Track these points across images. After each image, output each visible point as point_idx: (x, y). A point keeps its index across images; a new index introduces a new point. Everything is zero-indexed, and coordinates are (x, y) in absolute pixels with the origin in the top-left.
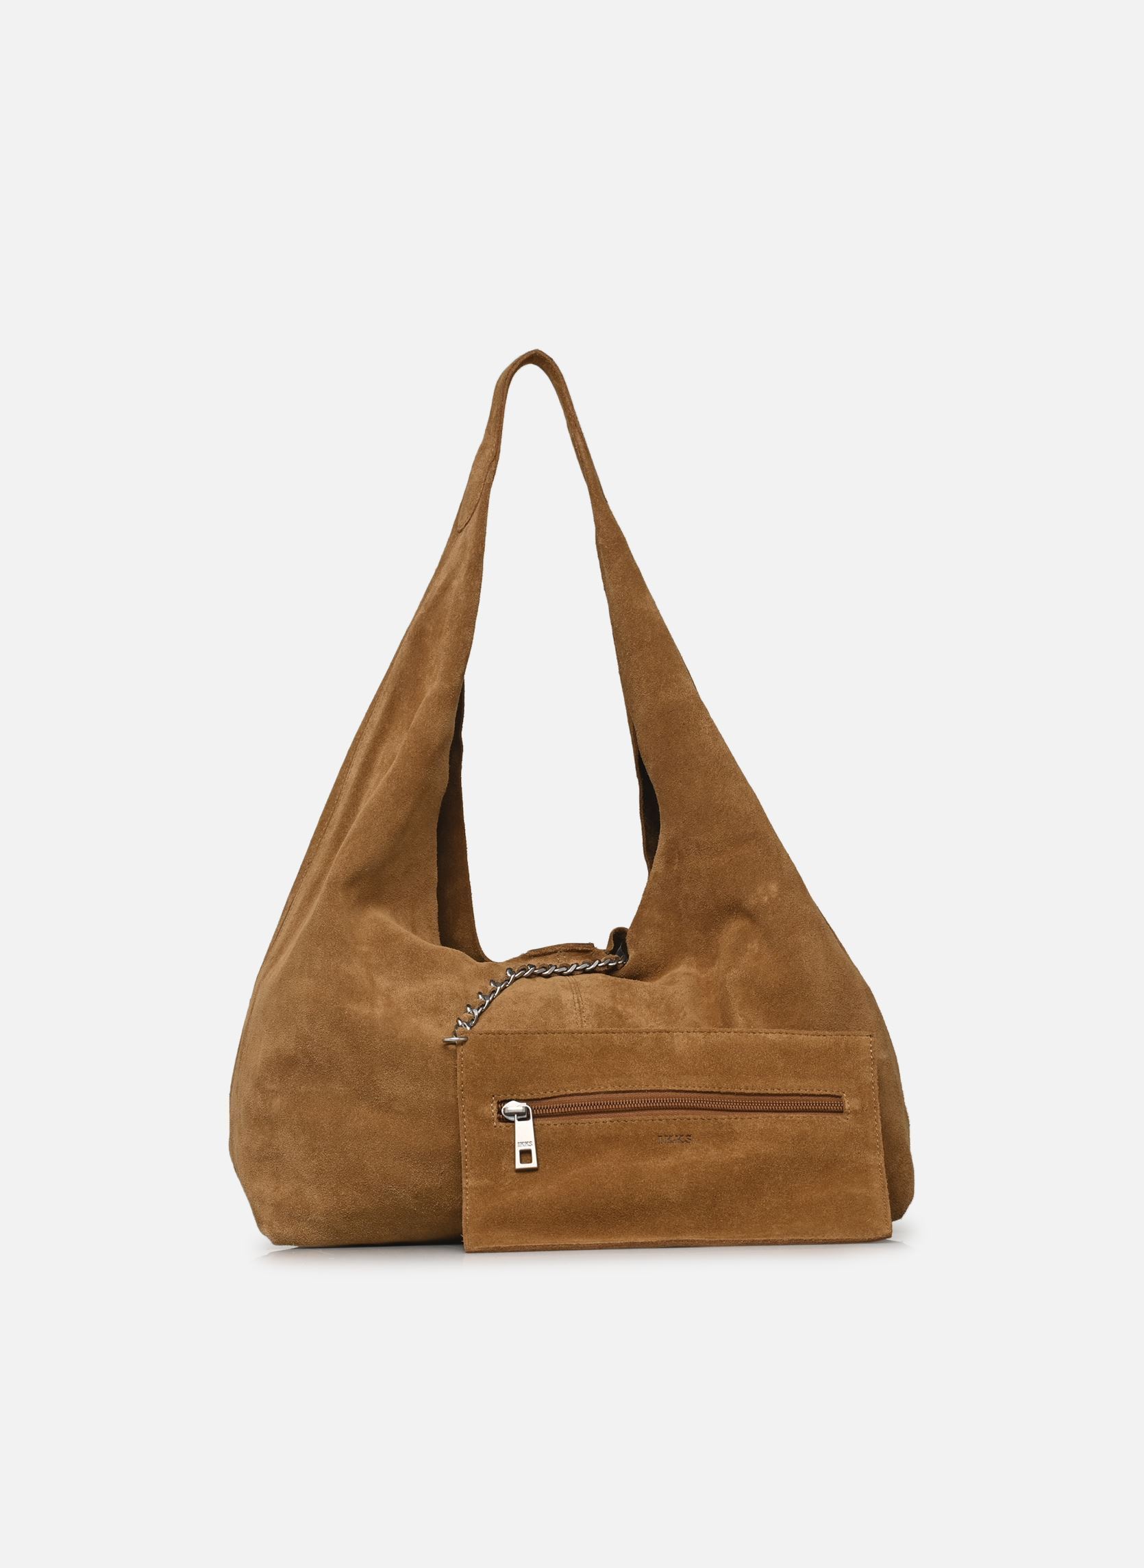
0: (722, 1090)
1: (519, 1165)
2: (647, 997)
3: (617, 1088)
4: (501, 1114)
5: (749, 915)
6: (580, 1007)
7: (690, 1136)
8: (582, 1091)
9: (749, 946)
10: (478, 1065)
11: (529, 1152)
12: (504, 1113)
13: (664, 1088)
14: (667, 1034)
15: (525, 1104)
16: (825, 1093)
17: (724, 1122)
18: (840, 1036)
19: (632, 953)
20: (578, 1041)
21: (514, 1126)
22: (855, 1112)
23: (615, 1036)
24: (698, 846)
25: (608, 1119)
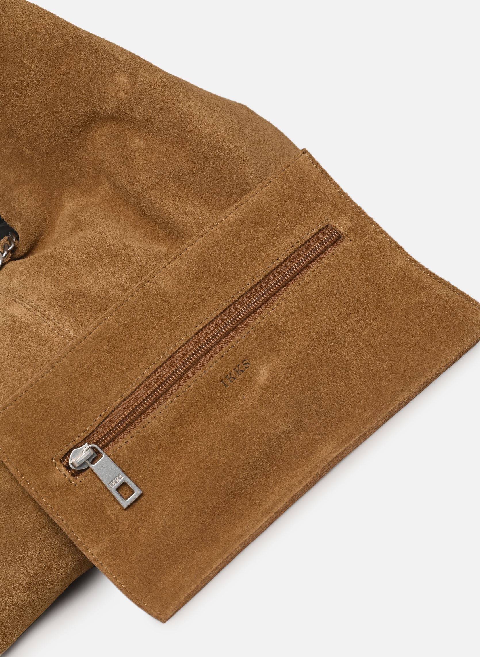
0: (236, 298)
1: (125, 503)
2: (81, 256)
3: (152, 368)
4: (71, 469)
5: (111, 118)
6: (41, 313)
7: (245, 360)
8: (126, 394)
9: (132, 146)
10: (19, 443)
11: (124, 484)
12: (75, 467)
13: (189, 335)
14: (149, 284)
15: (86, 446)
16: (314, 232)
17: (261, 324)
18: (282, 173)
19: (17, 226)
20: (84, 351)
21: (92, 471)
22: (352, 230)
23: (109, 321)
24: (16, 87)
25: (168, 402)
